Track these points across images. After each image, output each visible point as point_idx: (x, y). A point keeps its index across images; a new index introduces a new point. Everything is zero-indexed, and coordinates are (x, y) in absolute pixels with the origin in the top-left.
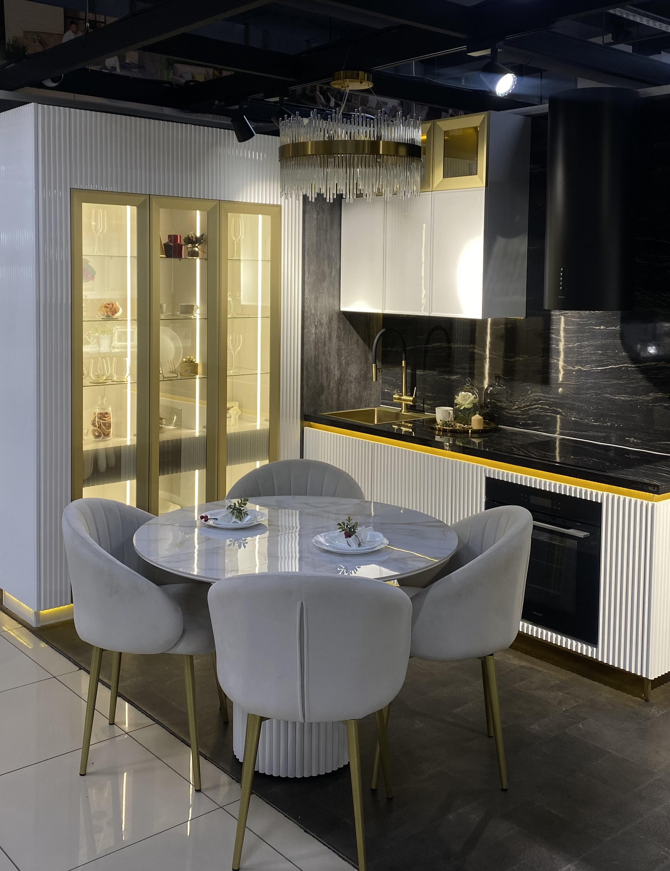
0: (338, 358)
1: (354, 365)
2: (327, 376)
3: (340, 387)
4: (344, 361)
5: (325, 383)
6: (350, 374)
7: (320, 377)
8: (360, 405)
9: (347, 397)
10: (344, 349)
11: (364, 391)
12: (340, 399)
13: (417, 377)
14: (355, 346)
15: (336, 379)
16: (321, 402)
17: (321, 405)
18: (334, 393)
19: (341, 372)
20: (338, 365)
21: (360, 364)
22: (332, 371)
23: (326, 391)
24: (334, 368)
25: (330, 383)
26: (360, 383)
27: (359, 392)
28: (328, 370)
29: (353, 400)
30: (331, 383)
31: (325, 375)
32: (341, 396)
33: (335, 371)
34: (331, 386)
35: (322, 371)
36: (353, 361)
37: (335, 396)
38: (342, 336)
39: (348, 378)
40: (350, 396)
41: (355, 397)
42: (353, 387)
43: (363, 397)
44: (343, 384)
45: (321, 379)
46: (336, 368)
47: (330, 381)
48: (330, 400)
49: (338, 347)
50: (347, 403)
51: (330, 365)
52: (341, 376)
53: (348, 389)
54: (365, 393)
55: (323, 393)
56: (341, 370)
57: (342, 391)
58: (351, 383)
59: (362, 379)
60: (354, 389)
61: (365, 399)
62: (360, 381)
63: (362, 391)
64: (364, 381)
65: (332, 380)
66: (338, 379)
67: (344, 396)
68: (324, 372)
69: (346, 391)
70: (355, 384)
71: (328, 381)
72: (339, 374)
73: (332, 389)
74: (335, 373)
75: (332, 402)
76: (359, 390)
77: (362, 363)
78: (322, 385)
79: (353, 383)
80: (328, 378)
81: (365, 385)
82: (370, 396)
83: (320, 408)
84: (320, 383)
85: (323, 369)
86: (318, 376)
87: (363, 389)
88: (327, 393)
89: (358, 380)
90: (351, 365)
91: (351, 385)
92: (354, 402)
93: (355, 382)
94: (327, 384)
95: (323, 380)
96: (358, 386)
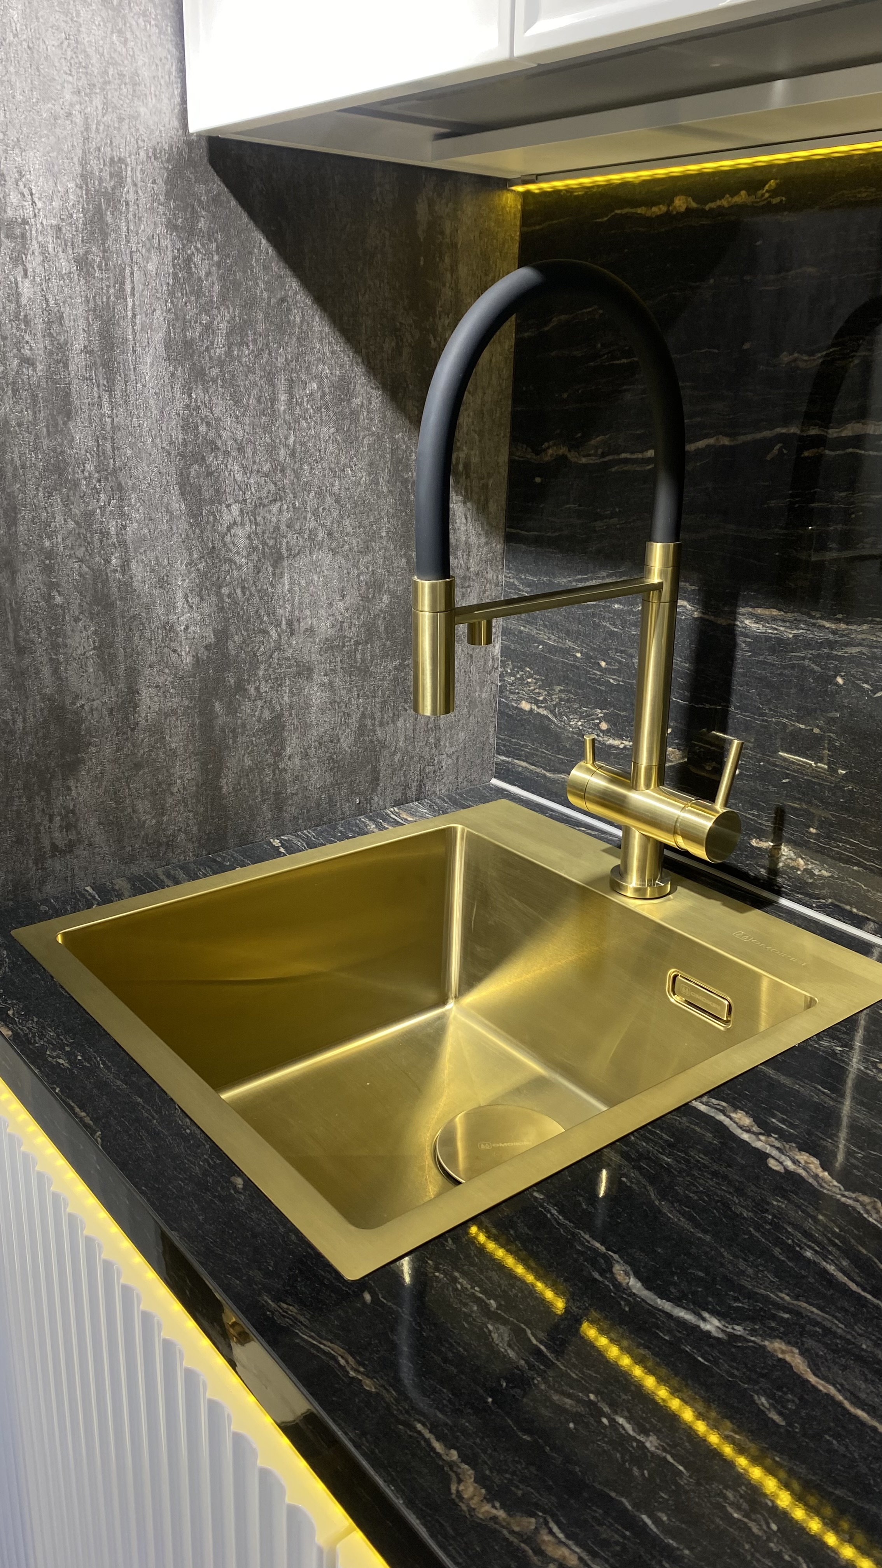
0: (194, 515)
1: (324, 557)
3: (218, 707)
4: (241, 534)
6: (290, 623)
8: (369, 801)
9: (275, 766)
10: (241, 450)
11: (395, 717)
12: (226, 785)
13: (743, 651)
14: (326, 431)
15: (188, 660)
17: (71, 846)
18: (173, 754)
19: (221, 609)
20: (191, 563)
21: (367, 549)
22: (148, 607)
23: (108, 751)
24: (163, 583)
25: (133, 692)
26: (364, 672)
27: (362, 727)
28: (109, 606)
29: (317, 778)
30: (145, 694)
32: (232, 762)
33: (170, 606)
34: (143, 709)
35: (55, 615)
36: (313, 533)
37: (184, 773)
38: (219, 351)
39: (278, 648)
40: (297, 760)
41: (331, 758)
42: (317, 696)
43: (385, 753)
44: (240, 688)
45: (46, 671)
46: (181, 584)
47: (133, 673)
48: (142, 806)
49: (187, 426)
50: (279, 807)
51: (125, 566)
52: (222, 636)
53: (279, 716)
54: (400, 723)
55: (82, 761)
56: (218, 594)
57: (233, 731)
58: (299, 674)
59: (377, 643)
60: (323, 712)
61: (397, 758)
62: (363, 661)
63: (378, 715)
64: (393, 658)
65: (147, 671)
66: (197, 660)
67: (248, 762)
68: (77, 620)
69: (263, 731)
70: (331, 683)
71: (111, 678)
72: (203, 624)
73: (157, 730)
74: (173, 618)
75: (160, 810)
76: (363, 715)
77: (376, 546)
78: (63, 708)
79: (319, 677)
80: (113, 657)
81: (395, 679)
82: (432, 740)
83: (56, 865)
84: (44, 698)
85: (58, 600)
86: (21, 651)
87: (384, 703)
88: (116, 761)
89: (351, 655)
90: (301, 562)
91: (301, 689)
92: (323, 789)
93: (334, 671)
94: (111, 698)
95: (71, 673)
96: (350, 691)
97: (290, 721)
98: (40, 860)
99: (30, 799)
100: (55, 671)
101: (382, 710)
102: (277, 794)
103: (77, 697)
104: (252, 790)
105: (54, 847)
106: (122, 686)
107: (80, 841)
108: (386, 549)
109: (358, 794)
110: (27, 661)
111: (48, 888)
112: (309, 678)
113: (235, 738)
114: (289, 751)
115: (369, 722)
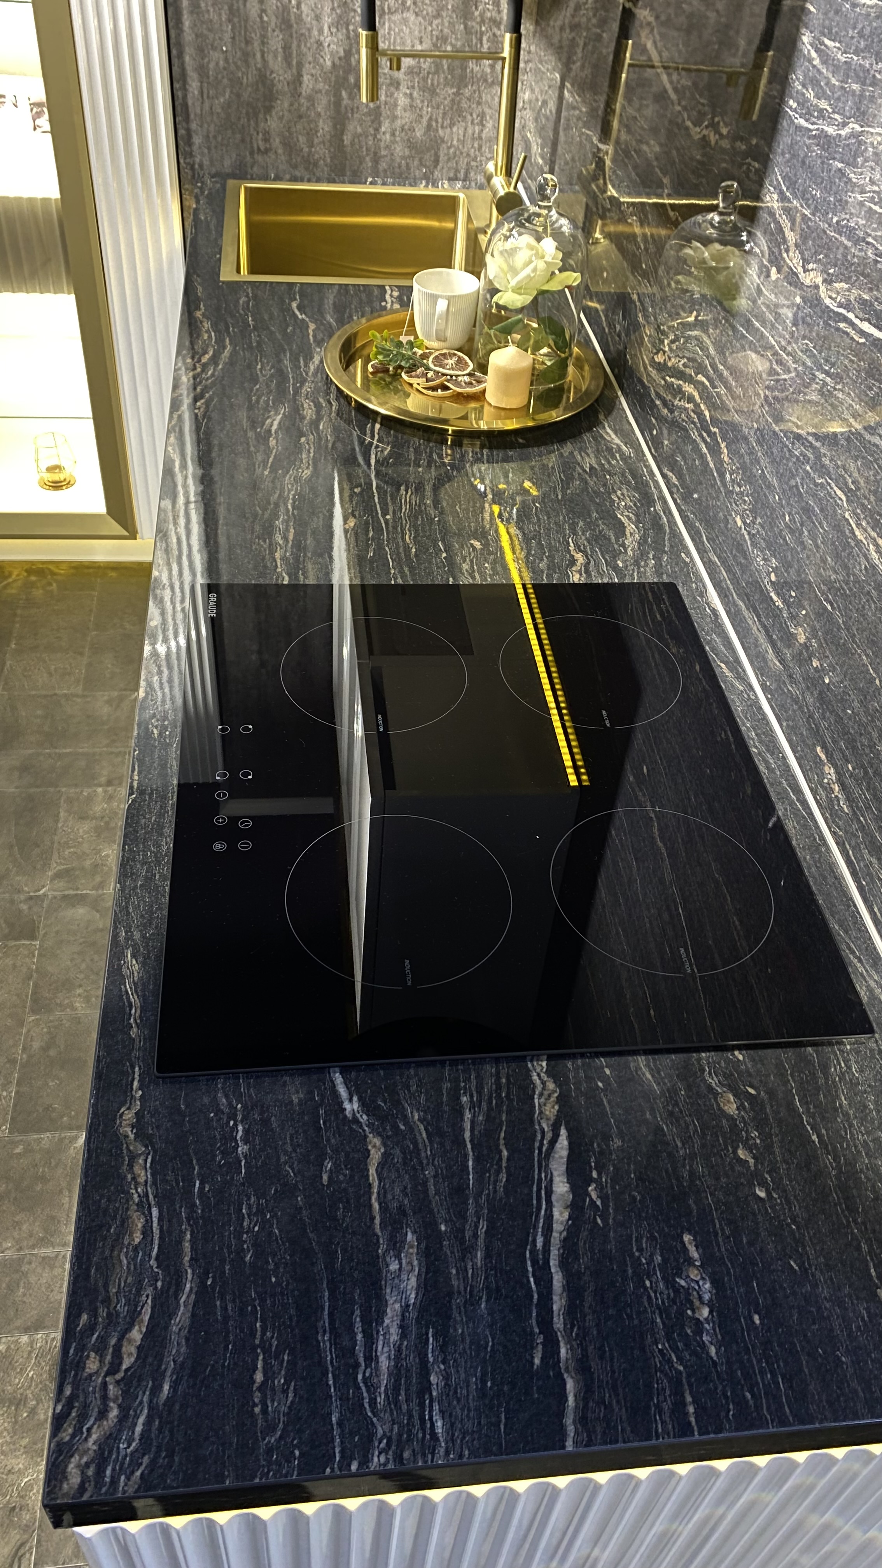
2: (286, 48)
3: (344, 93)
5: (280, 74)
7: (256, 44)
8: (432, 173)
9: (375, 136)
11: (451, 125)
12: (347, 139)
15: (329, 63)
16: (266, 140)
17: (267, 151)
18: (319, 115)
19: (348, 38)
20: (333, 9)
21: (438, 15)
22: (309, 30)
23: (286, 105)
24: (318, 18)
25: (300, 75)
26: (433, 92)
27: (429, 126)
28: (290, 26)
29: (400, 150)
30: (306, 78)
31: (276, 41)
32: (350, 128)
33: (321, 31)
34: (304, 86)
35: (264, 26)
37: (324, 127)
40: (388, 136)
41: (408, 140)
42: (402, 101)
43: (444, 146)
45: (258, 55)
46: (327, 21)
47: (300, 65)
48: (302, 139)
50: (376, 160)
54: (455, 129)
55: (272, 107)
56: (347, 29)
57: (352, 110)
58: (391, 84)
59: (442, 76)
60: (405, 111)
61: (452, 150)
62: (432, 84)
63: (440, 120)
64: (452, 87)
65: (307, 65)
66: (334, 64)
67: (359, 130)
68: (274, 31)
69: (369, 114)
70: (411, 94)
71: (289, 65)
72: (337, 45)
73: (310, 98)
74: (322, 38)
75: (311, 145)
76: (430, 119)
77: (444, 14)
78: (265, 76)
79: (404, 89)
80: (290, 55)
81: (453, 100)
82: (476, 145)
83: (259, 158)
84: (257, 69)
85: (265, 18)
86: (247, 42)
87: (444, 114)
88: (290, 111)
89: (425, 79)
90: (396, 17)
91: (392, 95)
92: (403, 158)
93: (413, 87)
94: (288, 76)
95: (270, 58)
96: (423, 101)
97: (385, 112)
98: (252, 153)
99: (249, 120)
100: (263, 56)
101: (443, 118)
102: (375, 153)
103: (272, 72)
104: (361, 147)
105: (259, 149)
106: (294, 71)
107: (271, 149)
108: (451, 17)
109: (425, 166)
110: (249, 48)
111: (255, 169)
112: (397, 88)
113: (352, 114)
114: (383, 129)
115: (434, 124)
